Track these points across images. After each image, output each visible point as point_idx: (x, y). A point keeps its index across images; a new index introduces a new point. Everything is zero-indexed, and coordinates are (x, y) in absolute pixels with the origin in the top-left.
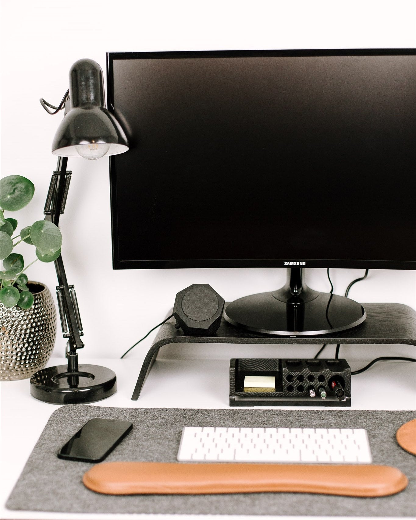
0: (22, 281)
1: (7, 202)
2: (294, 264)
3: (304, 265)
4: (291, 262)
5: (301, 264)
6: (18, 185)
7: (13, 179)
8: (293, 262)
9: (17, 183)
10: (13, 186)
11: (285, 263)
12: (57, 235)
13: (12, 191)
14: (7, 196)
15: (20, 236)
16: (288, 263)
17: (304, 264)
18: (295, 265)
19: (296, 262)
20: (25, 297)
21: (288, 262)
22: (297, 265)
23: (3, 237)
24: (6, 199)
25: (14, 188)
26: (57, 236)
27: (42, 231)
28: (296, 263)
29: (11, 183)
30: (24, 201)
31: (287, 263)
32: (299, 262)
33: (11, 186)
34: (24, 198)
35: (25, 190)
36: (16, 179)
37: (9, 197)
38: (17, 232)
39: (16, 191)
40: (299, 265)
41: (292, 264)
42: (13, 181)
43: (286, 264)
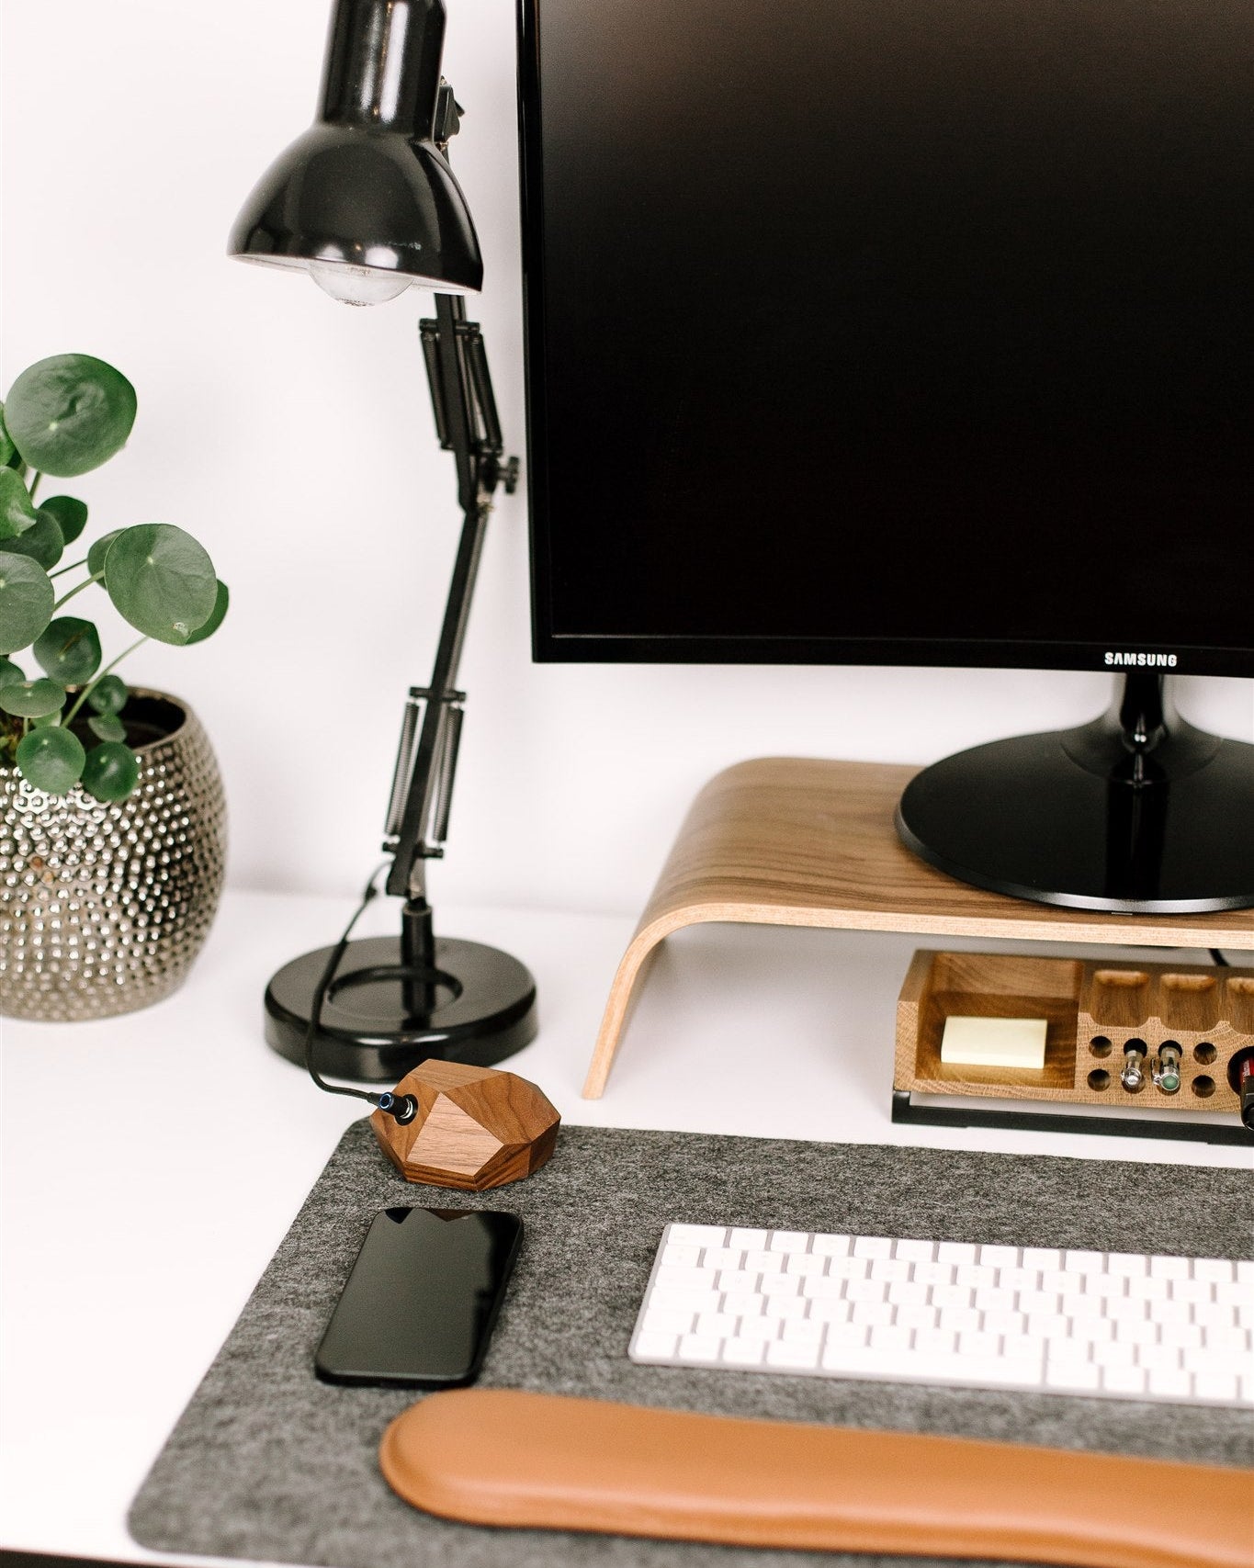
0: (108, 698)
1: (48, 444)
2: (1137, 659)
3: (1170, 664)
4: (1127, 655)
5: (1162, 660)
6: (83, 387)
7: (69, 368)
8: (1134, 656)
9: (82, 380)
10: (67, 391)
11: (1109, 656)
12: (200, 573)
13: (65, 406)
14: (48, 426)
15: (85, 565)
16: (1119, 655)
17: (1172, 660)
18: (1141, 663)
19: (1144, 656)
20: (108, 763)
21: (1119, 652)
22: (1149, 664)
23: (22, 573)
24: (44, 433)
25: (69, 397)
26: (199, 577)
27: (151, 560)
28: (1146, 659)
29: (61, 379)
30: (104, 444)
31: (1114, 658)
32: (1154, 656)
33: (64, 387)
34: (105, 431)
35: (106, 406)
36: (79, 366)
37: (54, 426)
38: (76, 551)
39: (79, 406)
40: (1153, 664)
41: (1130, 659)
42: (68, 375)
43: (1109, 658)
